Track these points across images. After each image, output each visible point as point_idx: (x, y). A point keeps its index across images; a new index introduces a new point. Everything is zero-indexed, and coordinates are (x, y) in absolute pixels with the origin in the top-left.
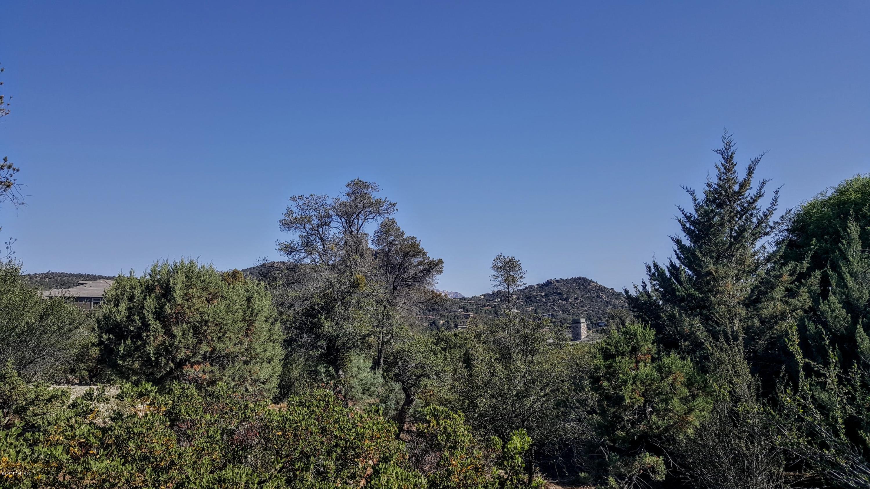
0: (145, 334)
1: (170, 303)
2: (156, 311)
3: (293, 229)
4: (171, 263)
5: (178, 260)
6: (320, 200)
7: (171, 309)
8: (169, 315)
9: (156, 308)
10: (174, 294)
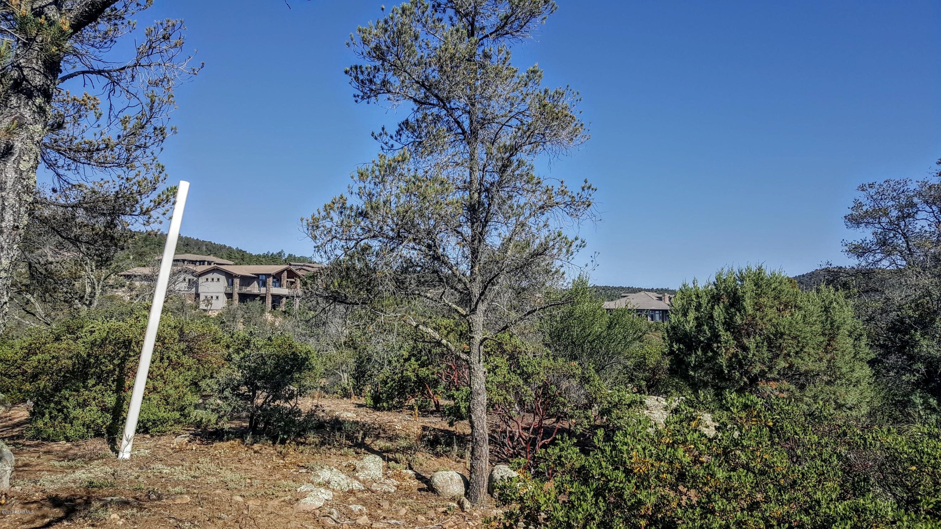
0: (715, 345)
1: (740, 313)
2: (726, 321)
3: (863, 225)
4: (736, 270)
5: (744, 267)
6: (899, 186)
7: (742, 319)
8: (739, 325)
9: (725, 318)
10: (744, 303)
